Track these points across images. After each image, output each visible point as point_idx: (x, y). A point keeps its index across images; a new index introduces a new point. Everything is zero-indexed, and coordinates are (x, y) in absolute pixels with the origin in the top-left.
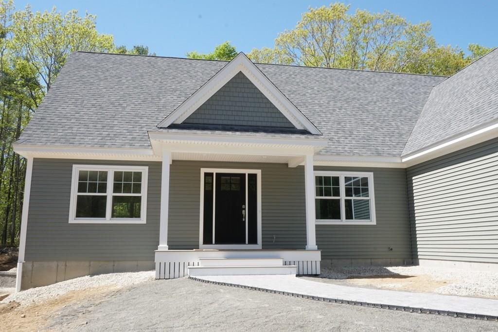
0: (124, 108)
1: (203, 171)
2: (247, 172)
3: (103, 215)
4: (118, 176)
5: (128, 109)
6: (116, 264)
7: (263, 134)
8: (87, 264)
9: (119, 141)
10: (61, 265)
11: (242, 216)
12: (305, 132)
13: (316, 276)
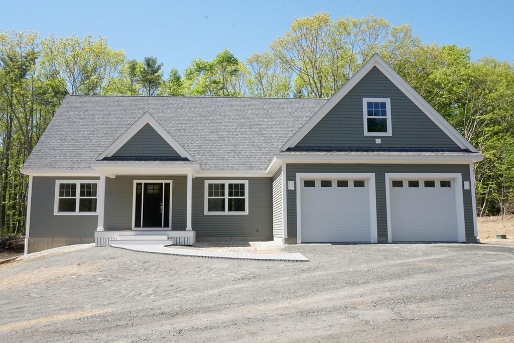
0: (91, 140)
1: (135, 182)
2: (164, 182)
3: (74, 210)
4: (82, 186)
5: (94, 141)
6: (82, 239)
7: (158, 162)
8: (65, 239)
9: (83, 165)
10: (50, 239)
11: (160, 210)
12: (186, 159)
13: (190, 246)
